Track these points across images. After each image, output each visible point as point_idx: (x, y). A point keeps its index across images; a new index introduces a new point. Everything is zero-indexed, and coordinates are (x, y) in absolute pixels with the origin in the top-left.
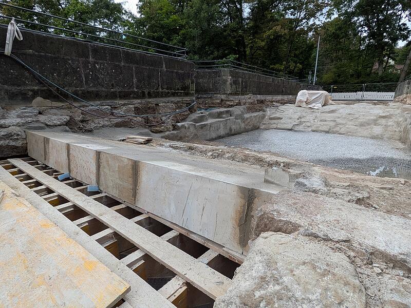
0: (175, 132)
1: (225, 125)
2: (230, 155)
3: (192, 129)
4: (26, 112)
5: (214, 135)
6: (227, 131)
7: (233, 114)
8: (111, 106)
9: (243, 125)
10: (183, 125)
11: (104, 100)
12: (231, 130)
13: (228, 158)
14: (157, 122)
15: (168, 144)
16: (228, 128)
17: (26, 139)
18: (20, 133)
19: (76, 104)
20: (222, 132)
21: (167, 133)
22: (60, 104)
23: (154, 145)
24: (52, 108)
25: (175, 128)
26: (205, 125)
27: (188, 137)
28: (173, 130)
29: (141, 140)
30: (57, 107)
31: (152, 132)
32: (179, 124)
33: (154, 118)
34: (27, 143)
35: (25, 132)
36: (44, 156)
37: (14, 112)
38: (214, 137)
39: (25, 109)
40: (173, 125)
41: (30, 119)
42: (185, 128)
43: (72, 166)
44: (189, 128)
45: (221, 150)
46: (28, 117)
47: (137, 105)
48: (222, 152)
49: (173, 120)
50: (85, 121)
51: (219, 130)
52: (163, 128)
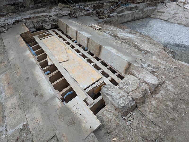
0: (108, 19)
1: (132, 15)
2: (129, 43)
3: (116, 17)
4: (56, 10)
5: (125, 20)
6: (133, 18)
7: (138, 8)
8: (84, 5)
9: (142, 15)
10: (113, 15)
11: (82, 3)
12: (135, 17)
14: (102, 13)
16: (134, 16)
17: (58, 22)
18: (56, 19)
19: (72, 5)
20: (130, 19)
21: (105, 19)
22: (66, 6)
24: (64, 7)
25: (109, 16)
26: (123, 15)
27: (113, 21)
28: (108, 17)
29: (97, 28)
30: (66, 7)
31: (99, 18)
32: (111, 15)
33: (101, 11)
35: (57, 18)
36: (66, 31)
37: (53, 9)
38: (125, 21)
39: (56, 8)
40: (108, 15)
41: (58, 13)
42: (113, 17)
43: (78, 39)
44: (115, 17)
45: (126, 40)
46: (57, 12)
47: (94, 5)
49: (109, 12)
50: (75, 13)
51: (129, 18)
52: (104, 16)
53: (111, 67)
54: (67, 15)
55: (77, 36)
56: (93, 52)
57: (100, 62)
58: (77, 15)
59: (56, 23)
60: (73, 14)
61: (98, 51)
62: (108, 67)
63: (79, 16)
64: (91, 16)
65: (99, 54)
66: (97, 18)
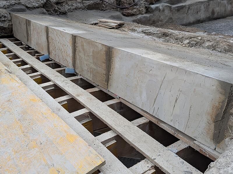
0: (148, 15)
1: (207, 7)
2: (210, 44)
3: (167, 12)
5: (192, 19)
6: (209, 15)
10: (157, 7)
12: (213, 13)
13: (208, 47)
14: (130, 4)
15: (140, 29)
16: (210, 10)
17: (11, 20)
18: (6, 15)
20: (202, 15)
21: (139, 16)
23: (126, 30)
25: (148, 10)
26: (182, 7)
27: (161, 21)
28: (146, 13)
29: (113, 24)
31: (124, 15)
32: (153, 6)
34: (12, 25)
35: (10, 14)
36: (26, 38)
38: (192, 22)
40: (146, 7)
41: (13, 1)
42: (160, 10)
43: (51, 49)
44: (163, 10)
45: (200, 38)
48: (201, 39)
49: (146, 1)
50: (60, 3)
51: (199, 14)
52: (135, 10)
53: (154, 120)
54: (38, 8)
55: (48, 42)
56: (89, 77)
57: (111, 106)
58: (65, 8)
59: (6, 25)
60: (56, 6)
61: (102, 70)
62: (141, 121)
63: (70, 10)
64: (102, 10)
65: (108, 80)
66: (118, 13)
